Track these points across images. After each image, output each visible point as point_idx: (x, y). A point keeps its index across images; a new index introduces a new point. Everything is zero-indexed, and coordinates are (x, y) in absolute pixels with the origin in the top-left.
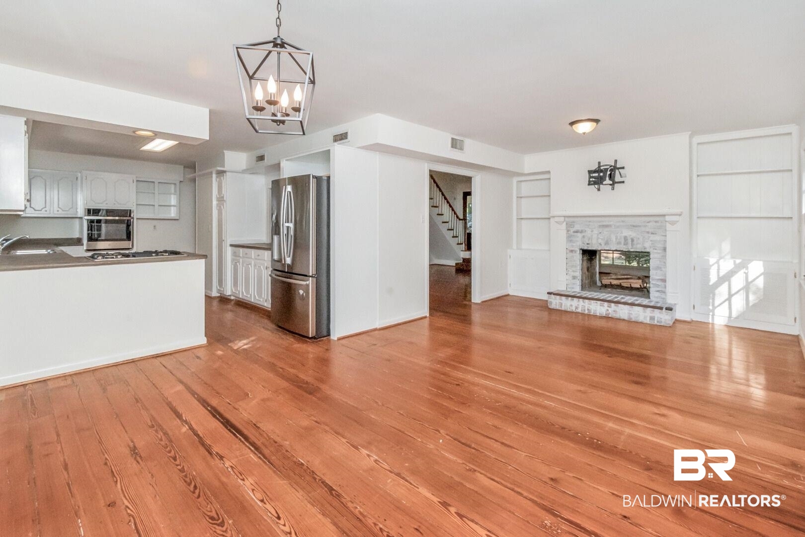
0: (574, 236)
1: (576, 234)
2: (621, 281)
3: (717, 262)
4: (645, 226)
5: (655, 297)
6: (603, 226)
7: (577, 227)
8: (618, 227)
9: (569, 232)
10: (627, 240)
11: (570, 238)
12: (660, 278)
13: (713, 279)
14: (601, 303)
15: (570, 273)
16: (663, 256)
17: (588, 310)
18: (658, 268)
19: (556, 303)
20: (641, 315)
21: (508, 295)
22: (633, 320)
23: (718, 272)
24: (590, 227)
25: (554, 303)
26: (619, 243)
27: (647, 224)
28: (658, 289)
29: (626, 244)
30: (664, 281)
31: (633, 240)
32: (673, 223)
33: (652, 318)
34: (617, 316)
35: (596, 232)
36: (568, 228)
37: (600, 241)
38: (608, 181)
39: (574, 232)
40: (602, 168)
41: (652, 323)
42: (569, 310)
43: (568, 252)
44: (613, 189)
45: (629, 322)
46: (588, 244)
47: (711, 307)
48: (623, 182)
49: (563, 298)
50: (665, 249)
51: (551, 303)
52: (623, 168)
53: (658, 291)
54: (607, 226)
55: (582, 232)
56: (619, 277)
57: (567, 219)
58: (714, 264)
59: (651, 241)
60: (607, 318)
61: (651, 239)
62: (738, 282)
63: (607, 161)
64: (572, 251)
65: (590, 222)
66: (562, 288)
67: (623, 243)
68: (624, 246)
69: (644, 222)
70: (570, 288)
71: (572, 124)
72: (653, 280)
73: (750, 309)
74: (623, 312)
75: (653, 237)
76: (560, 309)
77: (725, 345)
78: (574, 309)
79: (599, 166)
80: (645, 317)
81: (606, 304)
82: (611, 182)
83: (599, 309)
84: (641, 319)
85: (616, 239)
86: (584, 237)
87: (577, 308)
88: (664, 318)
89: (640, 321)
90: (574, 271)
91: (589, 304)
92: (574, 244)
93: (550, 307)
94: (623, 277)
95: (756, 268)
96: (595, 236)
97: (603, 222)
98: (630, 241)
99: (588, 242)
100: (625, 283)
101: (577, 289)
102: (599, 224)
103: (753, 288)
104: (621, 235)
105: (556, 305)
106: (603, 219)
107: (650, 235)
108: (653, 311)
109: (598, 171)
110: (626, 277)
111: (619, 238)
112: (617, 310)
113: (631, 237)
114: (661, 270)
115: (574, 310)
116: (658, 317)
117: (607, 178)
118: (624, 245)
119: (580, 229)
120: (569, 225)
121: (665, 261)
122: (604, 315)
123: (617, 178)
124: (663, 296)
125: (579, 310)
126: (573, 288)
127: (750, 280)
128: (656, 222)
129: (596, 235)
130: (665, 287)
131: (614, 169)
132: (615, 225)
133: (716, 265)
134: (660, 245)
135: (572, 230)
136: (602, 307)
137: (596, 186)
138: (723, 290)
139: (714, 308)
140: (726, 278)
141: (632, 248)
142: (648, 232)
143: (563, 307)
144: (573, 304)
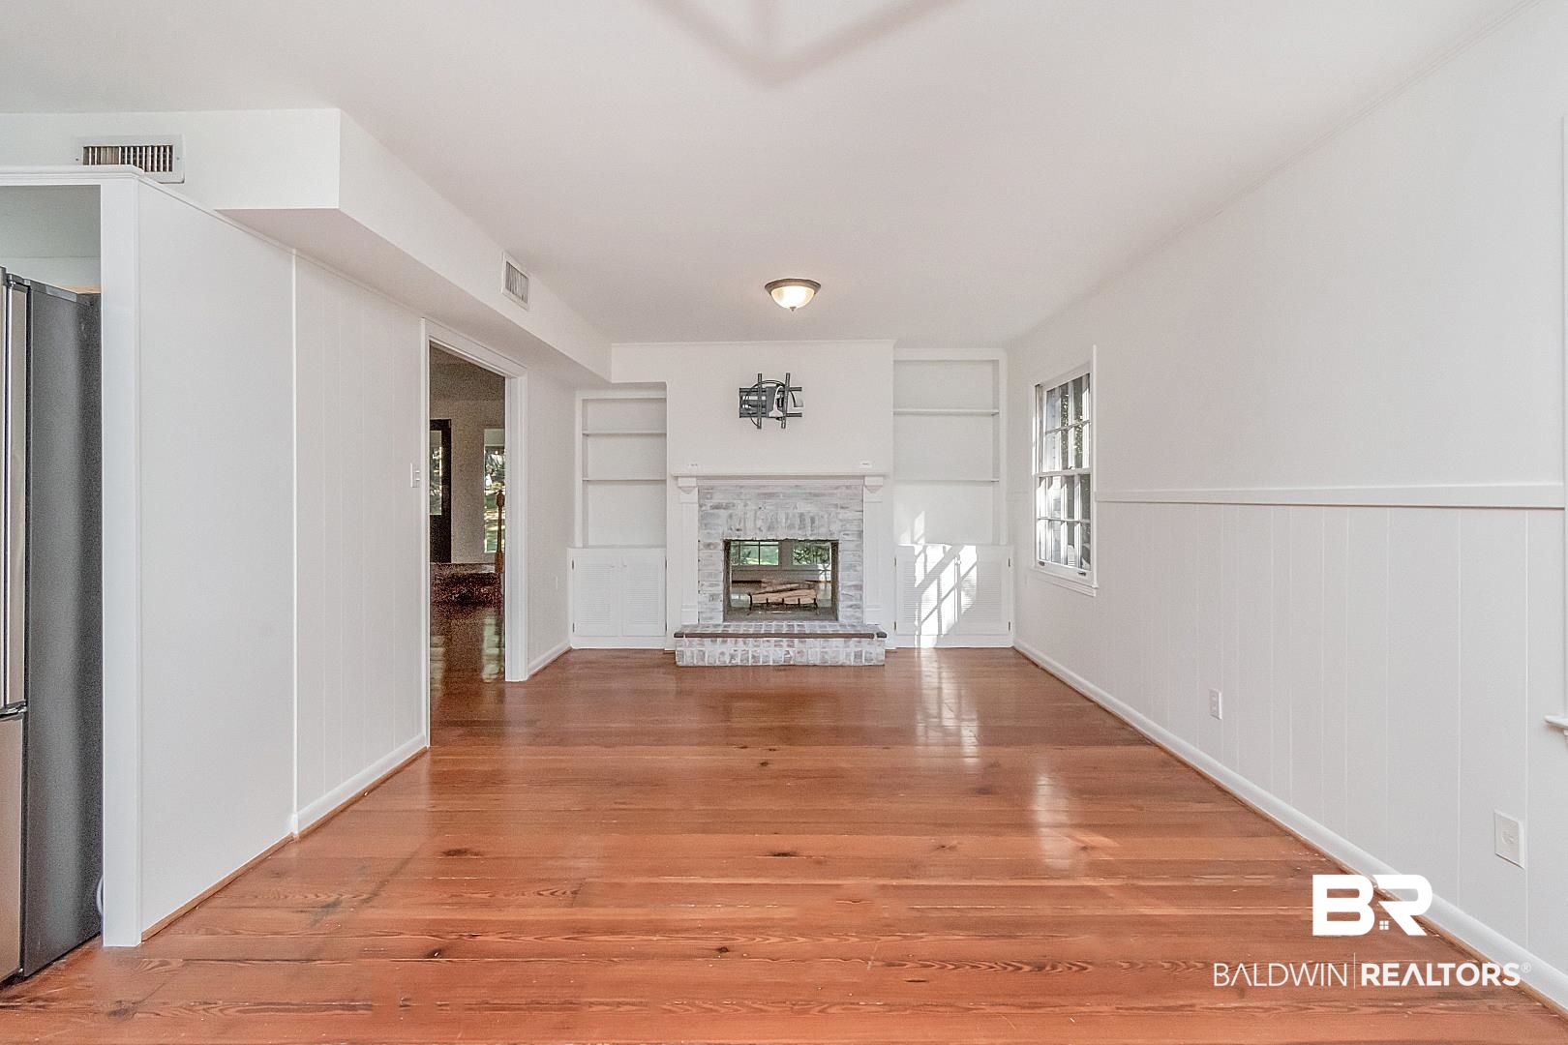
0: (712, 514)
1: (716, 511)
2: (783, 595)
3: (924, 550)
4: (832, 495)
5: (847, 617)
6: (765, 494)
7: (718, 498)
8: (790, 496)
9: (704, 508)
10: (804, 520)
11: (705, 520)
12: (854, 583)
13: (920, 576)
14: (776, 641)
15: (704, 588)
16: (857, 546)
17: (754, 657)
18: (852, 567)
19: (692, 652)
20: (841, 652)
21: (570, 650)
22: (829, 663)
23: (925, 566)
24: (742, 497)
25: (689, 654)
26: (791, 527)
27: (835, 491)
28: (851, 603)
29: (802, 527)
30: (860, 588)
31: (813, 521)
32: (873, 489)
33: (858, 655)
34: (802, 660)
35: (752, 506)
36: (702, 501)
37: (759, 523)
38: (776, 412)
39: (713, 507)
40: (764, 386)
41: (860, 664)
42: (718, 663)
43: (702, 547)
44: (783, 426)
45: (823, 668)
46: (738, 530)
47: (916, 623)
48: (799, 415)
49: (707, 641)
50: (860, 534)
51: (682, 654)
52: (800, 389)
53: (851, 606)
54: (771, 495)
55: (726, 508)
56: (779, 588)
57: (701, 483)
58: (920, 554)
59: (841, 520)
60: (786, 668)
61: (840, 517)
62: (948, 578)
63: (774, 375)
64: (708, 545)
65: (741, 487)
66: (691, 620)
67: (797, 527)
68: (800, 532)
69: (831, 488)
70: (705, 619)
71: (772, 286)
72: (844, 587)
73: (963, 616)
74: (813, 652)
75: (844, 514)
76: (700, 664)
77: (934, 682)
78: (727, 660)
79: (760, 383)
80: (848, 655)
81: (785, 641)
82: (781, 414)
83: (772, 652)
84: (842, 660)
85: (787, 519)
86: (731, 516)
87: (732, 657)
88: (874, 651)
89: (840, 663)
90: (711, 585)
91: (755, 646)
92: (713, 532)
93: (680, 664)
94: (784, 587)
95: (969, 555)
96: (750, 515)
97: (765, 490)
98: (808, 521)
99: (738, 527)
100: (790, 599)
101: (717, 620)
102: (757, 491)
103: (966, 585)
104: (795, 511)
105: (693, 657)
106: (764, 482)
107: (839, 510)
108: (860, 642)
109: (757, 390)
110: (789, 586)
111: (790, 516)
112: (804, 650)
113: (811, 514)
114: (856, 571)
115: (727, 663)
116: (866, 652)
117: (775, 406)
118: (800, 529)
119: (724, 502)
120: (704, 494)
121: (861, 554)
122: (782, 663)
123: (791, 409)
124: (858, 615)
125: (738, 661)
126: (711, 618)
127: (962, 574)
128: (847, 487)
129: (752, 513)
130: (861, 599)
131: (784, 388)
132: (784, 493)
133: (923, 555)
134: (854, 528)
135: (709, 504)
136: (777, 649)
137: (755, 420)
138: (932, 591)
139: (921, 623)
140: (934, 575)
141: (811, 535)
142: (836, 506)
143: (706, 659)
144: (725, 651)
